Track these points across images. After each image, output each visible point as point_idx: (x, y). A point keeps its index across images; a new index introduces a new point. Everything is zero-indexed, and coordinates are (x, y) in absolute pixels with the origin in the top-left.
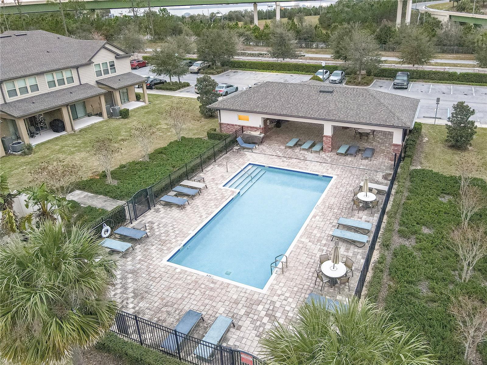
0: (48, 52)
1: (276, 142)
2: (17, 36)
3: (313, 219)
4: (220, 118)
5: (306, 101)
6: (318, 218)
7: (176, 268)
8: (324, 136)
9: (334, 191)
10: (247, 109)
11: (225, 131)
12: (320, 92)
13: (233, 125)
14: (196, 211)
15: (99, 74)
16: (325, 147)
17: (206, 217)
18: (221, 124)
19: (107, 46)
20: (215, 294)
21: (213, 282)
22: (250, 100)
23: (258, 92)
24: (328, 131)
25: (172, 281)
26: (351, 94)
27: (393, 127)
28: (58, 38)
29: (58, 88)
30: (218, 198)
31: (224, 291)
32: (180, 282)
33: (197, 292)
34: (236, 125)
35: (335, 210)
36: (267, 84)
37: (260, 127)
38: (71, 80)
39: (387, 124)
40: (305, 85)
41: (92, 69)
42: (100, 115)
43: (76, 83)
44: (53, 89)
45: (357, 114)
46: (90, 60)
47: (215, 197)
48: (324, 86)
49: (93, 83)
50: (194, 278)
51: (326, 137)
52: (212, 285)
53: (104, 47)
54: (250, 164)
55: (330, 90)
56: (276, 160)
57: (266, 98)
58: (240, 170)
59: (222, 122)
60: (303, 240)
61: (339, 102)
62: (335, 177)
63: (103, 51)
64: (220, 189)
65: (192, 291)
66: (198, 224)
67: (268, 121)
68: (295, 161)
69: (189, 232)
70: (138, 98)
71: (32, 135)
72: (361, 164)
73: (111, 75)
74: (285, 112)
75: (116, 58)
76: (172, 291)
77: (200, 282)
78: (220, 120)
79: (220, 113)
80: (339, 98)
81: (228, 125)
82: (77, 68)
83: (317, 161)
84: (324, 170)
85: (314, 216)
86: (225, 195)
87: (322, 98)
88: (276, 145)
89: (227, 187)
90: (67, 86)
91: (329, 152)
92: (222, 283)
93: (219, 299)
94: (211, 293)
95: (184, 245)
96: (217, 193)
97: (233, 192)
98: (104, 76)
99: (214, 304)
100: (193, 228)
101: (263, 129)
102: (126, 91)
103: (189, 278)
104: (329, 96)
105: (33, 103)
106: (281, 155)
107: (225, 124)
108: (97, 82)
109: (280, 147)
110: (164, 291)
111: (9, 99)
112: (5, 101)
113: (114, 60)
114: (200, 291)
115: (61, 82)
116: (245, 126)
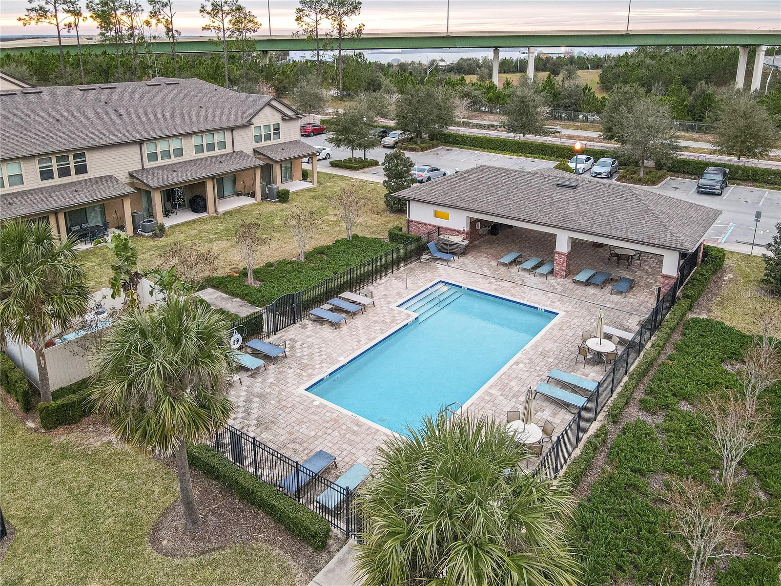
0: (200, 107)
1: (485, 255)
2: (167, 84)
3: (514, 367)
4: (409, 212)
5: (534, 197)
6: (521, 365)
7: (314, 400)
8: (557, 253)
9: (555, 332)
10: (446, 202)
11: (414, 232)
12: (558, 185)
13: (426, 224)
14: (354, 333)
15: (258, 139)
16: (557, 268)
17: (366, 344)
18: (409, 221)
19: (274, 103)
20: (357, 440)
21: (357, 425)
22: (453, 189)
23: (466, 179)
24: (563, 246)
25: (306, 414)
26: (604, 192)
27: (662, 246)
28: (215, 90)
29: (206, 154)
30: (387, 321)
31: (370, 438)
32: (316, 418)
33: (336, 433)
34: (430, 225)
35: (549, 360)
36: (481, 169)
37: (464, 230)
38: (223, 145)
39: (654, 241)
40: (537, 173)
41: (251, 133)
42: (252, 195)
43: (229, 150)
44: (200, 156)
45: (608, 223)
46: (249, 121)
47: (383, 319)
48: (565, 178)
49: (249, 151)
50: (335, 415)
51: (560, 254)
52: (356, 428)
53: (269, 104)
54: (441, 281)
55: (573, 184)
56: (479, 280)
57: (476, 189)
58: (425, 288)
59: (411, 218)
60: (493, 391)
61: (583, 203)
62: (562, 314)
63: (268, 110)
64: (392, 310)
65: (329, 431)
66: (354, 350)
67: (478, 224)
68: (508, 284)
69: (340, 359)
70: (305, 176)
71: (167, 214)
72: (609, 301)
73: (273, 142)
75: (283, 119)
76: (304, 426)
77: (341, 422)
78: (409, 215)
79: (409, 204)
80: (584, 197)
81: (419, 223)
82: (232, 131)
83: (541, 288)
84: (548, 303)
85: (517, 363)
86: (397, 318)
87: (559, 194)
88: (484, 259)
89: (402, 309)
90: (217, 152)
91: (562, 277)
92: (370, 428)
93: (361, 445)
94: (353, 438)
95: (330, 375)
96: (385, 314)
97: (409, 316)
98: (264, 143)
99: (354, 451)
100: (345, 355)
101: (467, 233)
102: (290, 166)
103: (328, 414)
104: (569, 193)
105: (174, 171)
106: (488, 273)
107: (415, 222)
108: (255, 151)
109: (490, 263)
110: (295, 425)
111: (148, 165)
112: (143, 166)
113: (280, 122)
114: (339, 432)
115: (211, 147)
116: (442, 228)
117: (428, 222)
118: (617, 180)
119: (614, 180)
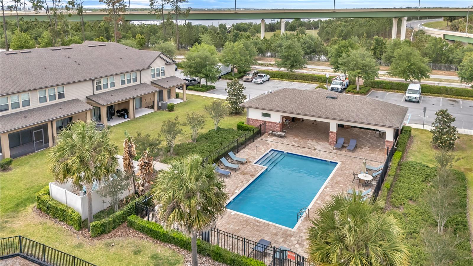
0: (121, 59)
1: (290, 135)
2: (100, 46)
3: (325, 190)
4: (248, 114)
5: (316, 104)
6: (328, 189)
7: (231, 212)
8: (331, 132)
9: (339, 172)
10: (269, 108)
11: (251, 125)
12: (327, 97)
13: (257, 120)
14: (238, 178)
15: (153, 76)
16: (331, 140)
17: (246, 183)
18: (248, 119)
19: (162, 56)
20: (261, 229)
21: (258, 222)
22: (272, 101)
23: (278, 95)
24: (333, 128)
25: (230, 219)
26: (352, 100)
27: (385, 126)
28: (126, 48)
29: (127, 85)
30: (252, 171)
31: (266, 228)
32: (235, 220)
33: (248, 227)
34: (260, 120)
35: (341, 185)
36: (285, 90)
37: (279, 122)
38: (135, 80)
39: (381, 124)
40: (315, 92)
41: (150, 72)
42: (152, 107)
43: (138, 82)
44: (124, 86)
45: (357, 116)
46: (149, 66)
47: (250, 170)
48: (330, 94)
49: (148, 82)
50: (245, 219)
51: (332, 132)
52: (258, 224)
53: (159, 56)
54: (272, 150)
55: (335, 96)
56: (292, 148)
57: (284, 101)
58: (266, 153)
59: (249, 117)
60: (319, 202)
61: (342, 106)
62: (339, 163)
63: (159, 59)
64: (253, 165)
65: (245, 226)
66: (241, 186)
67: (285, 118)
68: (308, 149)
69: (236, 191)
70: (177, 96)
71: (108, 120)
72: (361, 155)
73: (161, 77)
74: (299, 112)
75: (166, 64)
76: (231, 225)
77: (249, 221)
78: (248, 116)
79: (248, 110)
80: (342, 103)
81: (254, 120)
82: (140, 72)
83: (325, 150)
84: (331, 158)
85: (326, 188)
86: (258, 169)
87: (329, 102)
88: (291, 137)
89: (258, 165)
90: (132, 84)
91: (334, 144)
92: (265, 223)
94: (258, 228)
96: (251, 168)
97: (263, 168)
98: (157, 78)
99: (261, 234)
100: (238, 189)
101: (281, 124)
103: (241, 218)
104: (334, 101)
105: (112, 95)
106: (296, 145)
107: (251, 119)
108: (151, 82)
109: (295, 139)
110: (226, 225)
111: (97, 92)
112: (94, 93)
113: (165, 66)
114: (250, 226)
115: (129, 81)
116: (267, 122)
117: (259, 119)
118: (345, 93)
119: (344, 93)
